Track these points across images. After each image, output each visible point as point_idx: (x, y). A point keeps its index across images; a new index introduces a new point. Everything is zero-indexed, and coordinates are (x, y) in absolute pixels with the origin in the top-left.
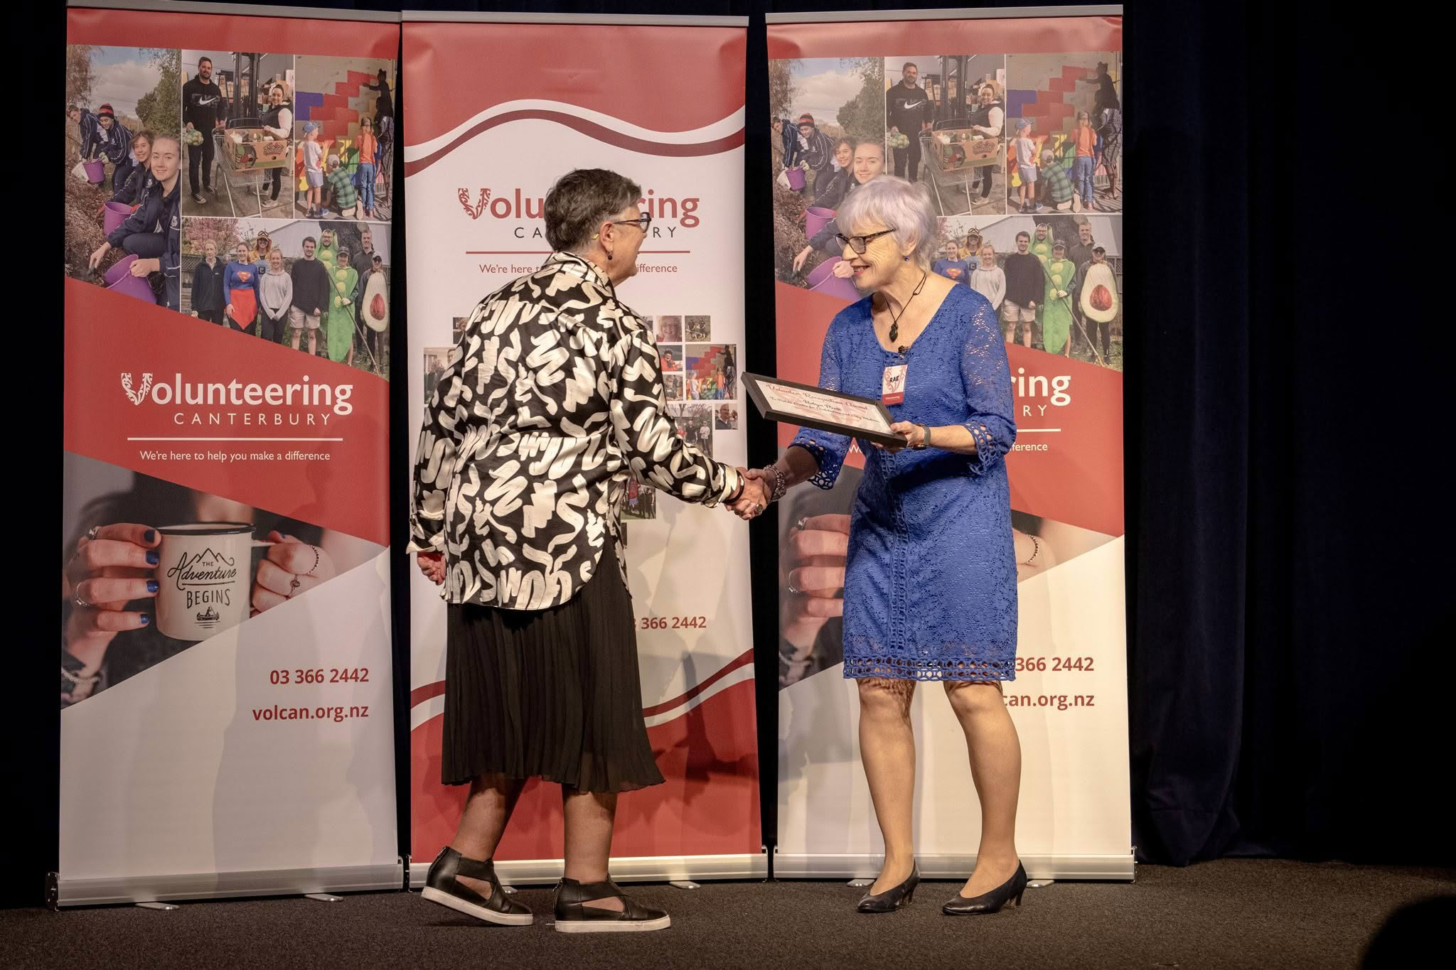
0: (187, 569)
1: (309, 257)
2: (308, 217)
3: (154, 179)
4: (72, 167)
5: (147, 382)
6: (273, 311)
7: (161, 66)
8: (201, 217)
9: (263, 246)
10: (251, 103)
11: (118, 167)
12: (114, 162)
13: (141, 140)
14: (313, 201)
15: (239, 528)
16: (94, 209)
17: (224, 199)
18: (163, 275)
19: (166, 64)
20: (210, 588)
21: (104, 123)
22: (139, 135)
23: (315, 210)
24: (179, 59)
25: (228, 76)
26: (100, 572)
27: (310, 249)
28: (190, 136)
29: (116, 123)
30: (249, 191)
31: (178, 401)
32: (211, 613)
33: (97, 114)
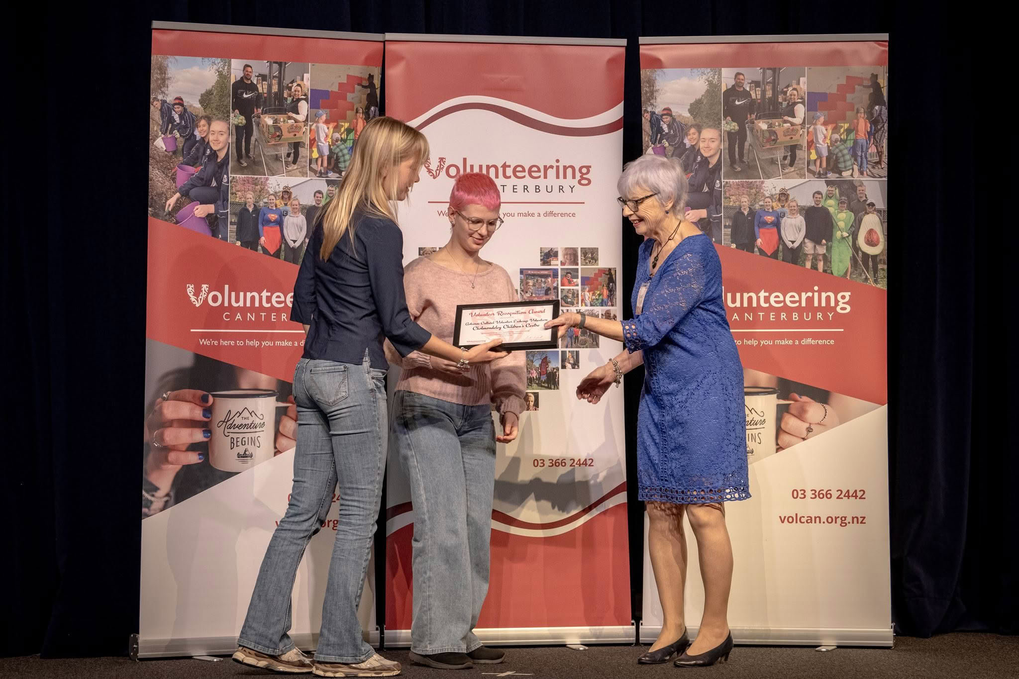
0: (230, 422)
1: (319, 204)
2: (318, 177)
3: (211, 149)
4: (154, 141)
5: (205, 291)
6: (292, 242)
7: (217, 70)
8: (243, 176)
9: (286, 196)
10: (279, 96)
11: (186, 140)
12: (184, 137)
13: (203, 122)
14: (322, 165)
15: (267, 394)
16: (169, 169)
17: (260, 163)
18: (216, 216)
19: (221, 69)
20: (246, 435)
21: (177, 110)
22: (201, 118)
23: (323, 171)
24: (230, 65)
25: (264, 77)
26: (171, 423)
27: (319, 198)
28: (236, 120)
29: (185, 110)
30: (277, 158)
31: (226, 304)
32: (247, 453)
33: (172, 103)
